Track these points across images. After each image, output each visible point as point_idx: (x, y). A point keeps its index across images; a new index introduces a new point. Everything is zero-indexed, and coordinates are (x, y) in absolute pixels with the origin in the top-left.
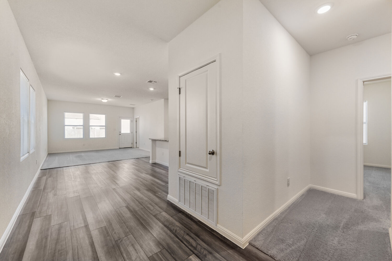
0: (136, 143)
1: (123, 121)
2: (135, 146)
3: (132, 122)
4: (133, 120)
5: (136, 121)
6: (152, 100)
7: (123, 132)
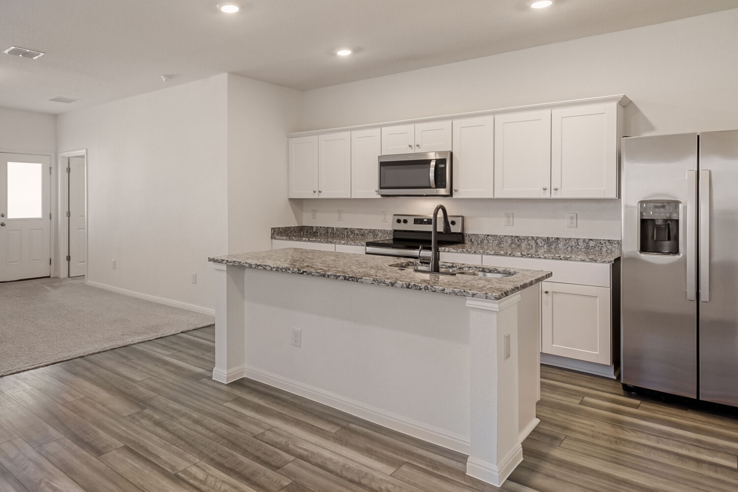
0: (69, 258)
1: (13, 168)
2: (63, 274)
3: (49, 173)
4: (53, 166)
5: (69, 170)
6: (169, 77)
7: (13, 213)
